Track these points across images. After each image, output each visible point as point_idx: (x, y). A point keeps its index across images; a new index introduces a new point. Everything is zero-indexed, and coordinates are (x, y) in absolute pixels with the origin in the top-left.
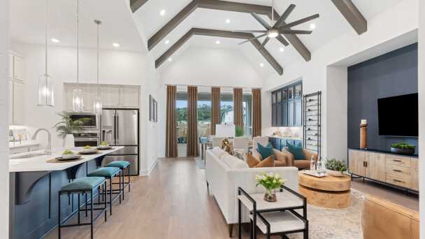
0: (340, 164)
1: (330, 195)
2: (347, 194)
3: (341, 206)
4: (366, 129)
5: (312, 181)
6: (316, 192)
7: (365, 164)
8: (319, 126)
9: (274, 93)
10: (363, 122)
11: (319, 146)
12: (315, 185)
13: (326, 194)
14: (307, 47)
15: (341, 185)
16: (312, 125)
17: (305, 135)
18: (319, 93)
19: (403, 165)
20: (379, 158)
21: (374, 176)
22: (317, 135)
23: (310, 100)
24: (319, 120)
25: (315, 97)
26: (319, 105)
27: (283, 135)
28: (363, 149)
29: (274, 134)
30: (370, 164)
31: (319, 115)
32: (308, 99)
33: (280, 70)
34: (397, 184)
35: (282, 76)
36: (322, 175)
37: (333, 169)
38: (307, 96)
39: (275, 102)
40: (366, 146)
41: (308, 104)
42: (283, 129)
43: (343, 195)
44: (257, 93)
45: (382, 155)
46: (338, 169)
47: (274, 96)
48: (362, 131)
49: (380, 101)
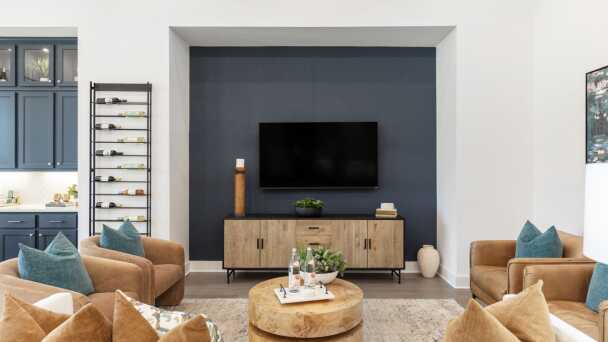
7: (260, 244)
8: (148, 170)
10: (240, 163)
16: (125, 168)
18: (149, 88)
19: (322, 233)
22: (143, 193)
23: (116, 102)
24: (149, 156)
26: (149, 117)
31: (149, 142)
40: (245, 208)
48: (238, 180)
49: (263, 126)
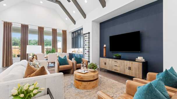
0: (94, 66)
1: (89, 83)
2: (97, 80)
3: (94, 87)
4: (106, 49)
5: (80, 76)
6: (82, 82)
7: (105, 64)
8: (89, 47)
9: (73, 33)
10: (105, 46)
11: (89, 56)
12: (82, 78)
13: (87, 83)
14: (85, 12)
15: (94, 76)
16: (86, 47)
17: (84, 52)
18: (89, 33)
19: (117, 63)
20: (110, 60)
21: (108, 69)
22: (88, 51)
23: (86, 36)
24: (89, 45)
25: (87, 35)
26: (89, 38)
27: (76, 52)
28: (105, 57)
29: (73, 52)
30: (107, 64)
31: (89, 43)
32: (85, 35)
33: (74, 22)
34: (116, 71)
35: (75, 25)
36: (86, 72)
37: (91, 68)
38: (85, 34)
39: (73, 37)
40: (106, 56)
41: (85, 38)
42: (76, 49)
43: (95, 81)
44: (64, 32)
45: (111, 60)
46: (93, 68)
47: (73, 34)
48: (104, 49)
49: (110, 37)
